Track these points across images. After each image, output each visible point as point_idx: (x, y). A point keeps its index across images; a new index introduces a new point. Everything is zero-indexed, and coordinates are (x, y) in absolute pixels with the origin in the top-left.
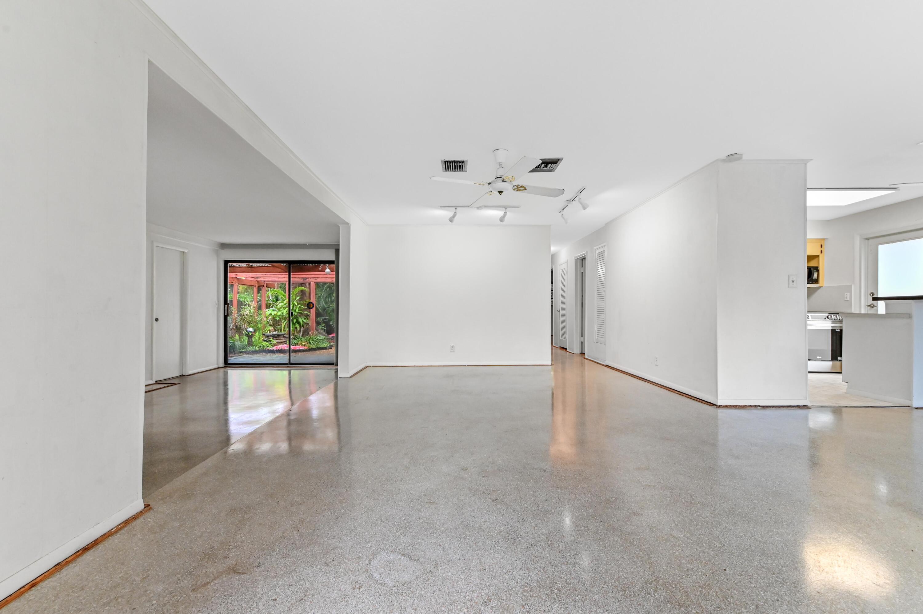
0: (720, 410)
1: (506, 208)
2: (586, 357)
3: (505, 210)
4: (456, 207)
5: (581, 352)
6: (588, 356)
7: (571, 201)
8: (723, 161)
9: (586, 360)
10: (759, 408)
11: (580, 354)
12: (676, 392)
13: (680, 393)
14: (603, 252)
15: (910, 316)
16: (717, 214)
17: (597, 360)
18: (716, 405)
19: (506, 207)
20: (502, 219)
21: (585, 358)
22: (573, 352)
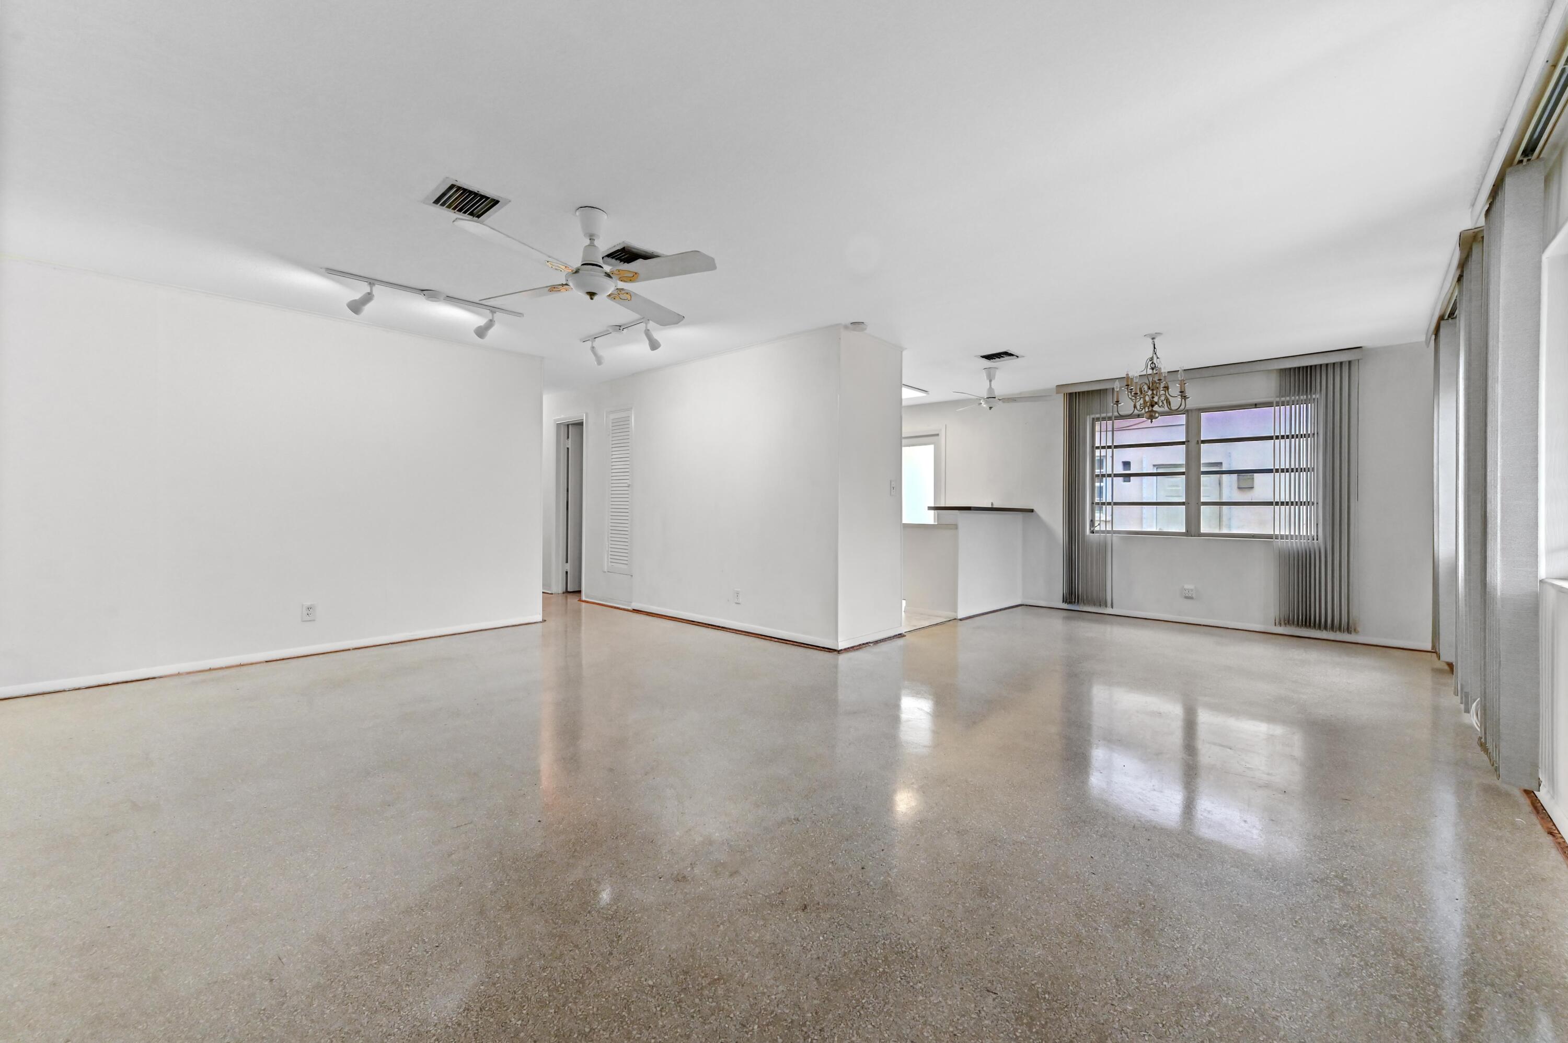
0: (842, 658)
1: (493, 312)
2: (584, 598)
3: (491, 315)
4: (372, 281)
5: (564, 590)
6: (586, 597)
7: (621, 328)
8: (846, 327)
9: (584, 604)
10: (872, 645)
11: (563, 593)
12: (773, 639)
13: (780, 641)
14: (627, 419)
15: (955, 527)
16: (839, 396)
17: (610, 602)
18: (835, 650)
19: (493, 309)
20: (481, 332)
21: (580, 600)
22: (550, 592)
